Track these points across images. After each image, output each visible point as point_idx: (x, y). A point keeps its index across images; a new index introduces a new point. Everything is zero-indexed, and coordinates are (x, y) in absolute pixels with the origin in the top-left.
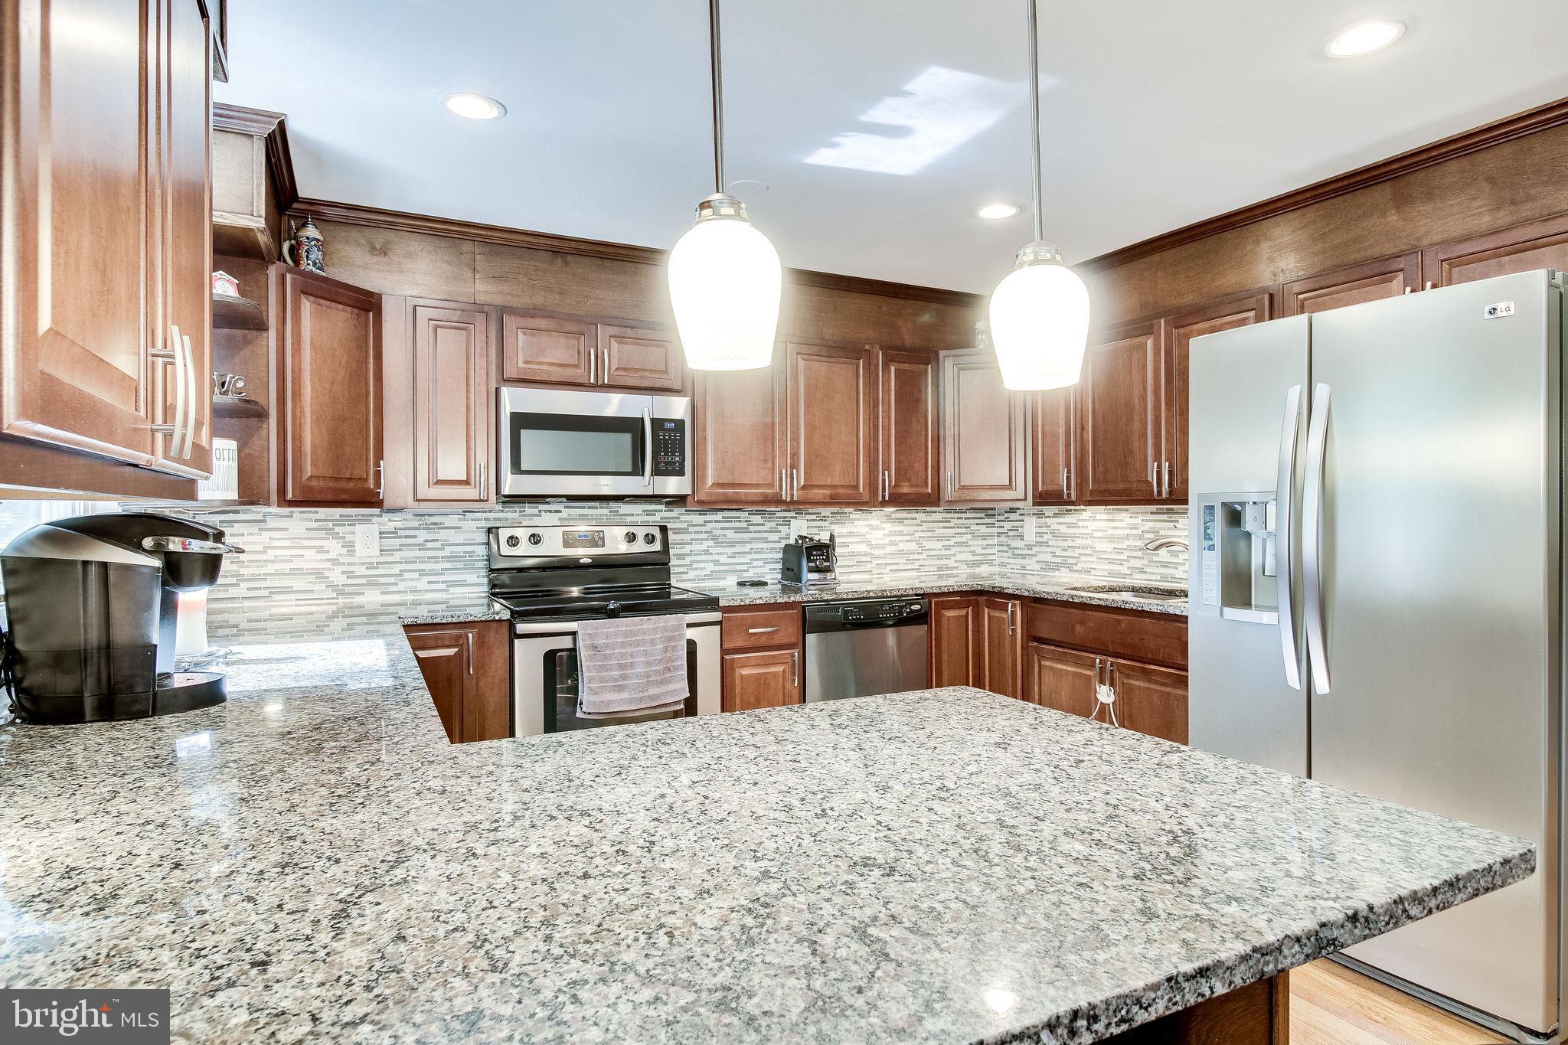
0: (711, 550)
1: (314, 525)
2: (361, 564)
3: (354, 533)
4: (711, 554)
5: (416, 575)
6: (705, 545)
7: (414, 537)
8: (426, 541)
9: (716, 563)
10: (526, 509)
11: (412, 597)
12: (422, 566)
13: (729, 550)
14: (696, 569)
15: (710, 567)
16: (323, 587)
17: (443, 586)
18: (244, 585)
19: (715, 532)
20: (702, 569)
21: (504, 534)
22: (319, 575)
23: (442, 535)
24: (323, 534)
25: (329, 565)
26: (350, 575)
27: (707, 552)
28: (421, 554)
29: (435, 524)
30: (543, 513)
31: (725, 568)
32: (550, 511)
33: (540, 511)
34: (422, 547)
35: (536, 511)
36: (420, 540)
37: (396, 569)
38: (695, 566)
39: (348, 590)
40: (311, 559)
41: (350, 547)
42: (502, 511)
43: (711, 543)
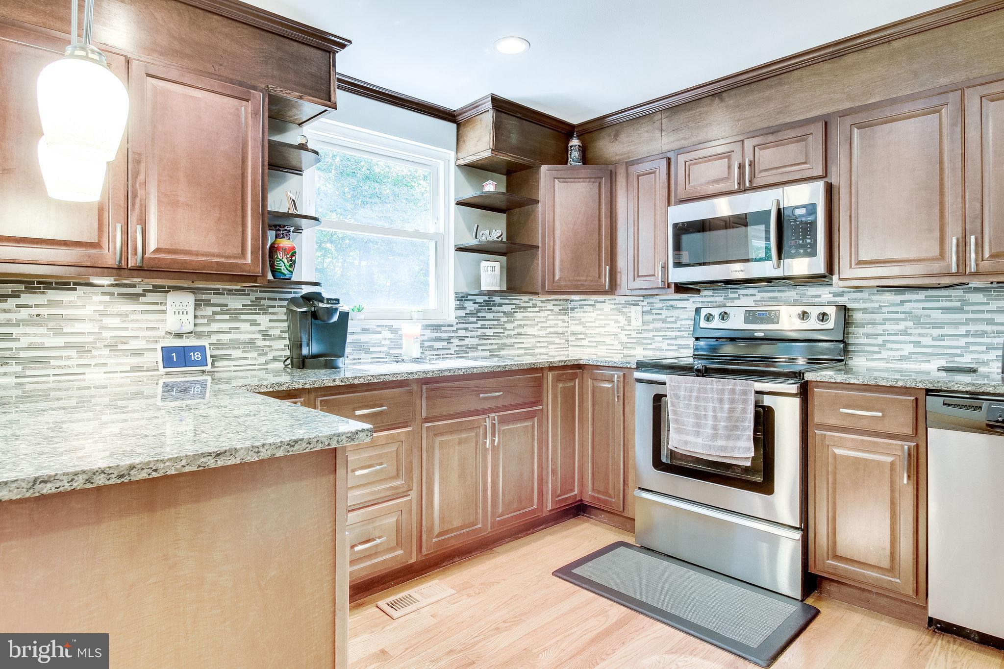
0: (910, 331)
1: (614, 307)
2: (634, 330)
3: (630, 312)
4: (911, 335)
5: (660, 339)
6: (902, 326)
7: (660, 314)
8: (667, 317)
9: (917, 344)
10: (729, 294)
11: (659, 354)
12: (663, 333)
13: (936, 332)
14: (891, 349)
15: (910, 348)
16: (617, 343)
17: (676, 348)
18: (588, 339)
19: (916, 313)
20: (898, 350)
21: (704, 312)
22: (616, 336)
23: (676, 313)
24: (617, 312)
25: (619, 330)
26: (629, 336)
27: (904, 333)
28: (664, 325)
29: (671, 306)
30: (741, 296)
31: (930, 350)
32: (747, 295)
33: (739, 295)
34: (664, 321)
35: (736, 295)
36: (663, 317)
37: (650, 335)
38: (889, 345)
39: (629, 345)
40: (613, 328)
41: (629, 319)
42: (713, 296)
43: (911, 324)
